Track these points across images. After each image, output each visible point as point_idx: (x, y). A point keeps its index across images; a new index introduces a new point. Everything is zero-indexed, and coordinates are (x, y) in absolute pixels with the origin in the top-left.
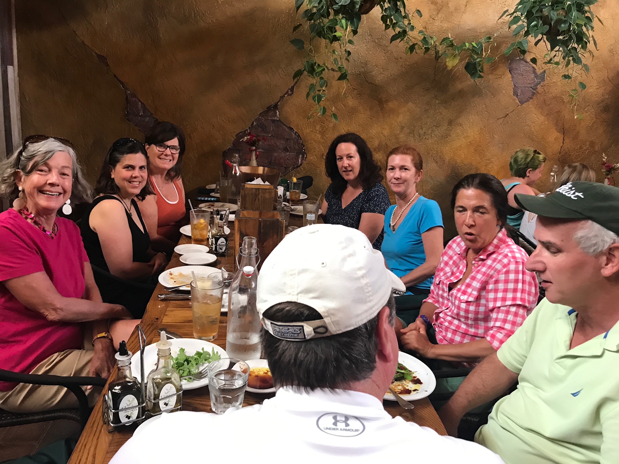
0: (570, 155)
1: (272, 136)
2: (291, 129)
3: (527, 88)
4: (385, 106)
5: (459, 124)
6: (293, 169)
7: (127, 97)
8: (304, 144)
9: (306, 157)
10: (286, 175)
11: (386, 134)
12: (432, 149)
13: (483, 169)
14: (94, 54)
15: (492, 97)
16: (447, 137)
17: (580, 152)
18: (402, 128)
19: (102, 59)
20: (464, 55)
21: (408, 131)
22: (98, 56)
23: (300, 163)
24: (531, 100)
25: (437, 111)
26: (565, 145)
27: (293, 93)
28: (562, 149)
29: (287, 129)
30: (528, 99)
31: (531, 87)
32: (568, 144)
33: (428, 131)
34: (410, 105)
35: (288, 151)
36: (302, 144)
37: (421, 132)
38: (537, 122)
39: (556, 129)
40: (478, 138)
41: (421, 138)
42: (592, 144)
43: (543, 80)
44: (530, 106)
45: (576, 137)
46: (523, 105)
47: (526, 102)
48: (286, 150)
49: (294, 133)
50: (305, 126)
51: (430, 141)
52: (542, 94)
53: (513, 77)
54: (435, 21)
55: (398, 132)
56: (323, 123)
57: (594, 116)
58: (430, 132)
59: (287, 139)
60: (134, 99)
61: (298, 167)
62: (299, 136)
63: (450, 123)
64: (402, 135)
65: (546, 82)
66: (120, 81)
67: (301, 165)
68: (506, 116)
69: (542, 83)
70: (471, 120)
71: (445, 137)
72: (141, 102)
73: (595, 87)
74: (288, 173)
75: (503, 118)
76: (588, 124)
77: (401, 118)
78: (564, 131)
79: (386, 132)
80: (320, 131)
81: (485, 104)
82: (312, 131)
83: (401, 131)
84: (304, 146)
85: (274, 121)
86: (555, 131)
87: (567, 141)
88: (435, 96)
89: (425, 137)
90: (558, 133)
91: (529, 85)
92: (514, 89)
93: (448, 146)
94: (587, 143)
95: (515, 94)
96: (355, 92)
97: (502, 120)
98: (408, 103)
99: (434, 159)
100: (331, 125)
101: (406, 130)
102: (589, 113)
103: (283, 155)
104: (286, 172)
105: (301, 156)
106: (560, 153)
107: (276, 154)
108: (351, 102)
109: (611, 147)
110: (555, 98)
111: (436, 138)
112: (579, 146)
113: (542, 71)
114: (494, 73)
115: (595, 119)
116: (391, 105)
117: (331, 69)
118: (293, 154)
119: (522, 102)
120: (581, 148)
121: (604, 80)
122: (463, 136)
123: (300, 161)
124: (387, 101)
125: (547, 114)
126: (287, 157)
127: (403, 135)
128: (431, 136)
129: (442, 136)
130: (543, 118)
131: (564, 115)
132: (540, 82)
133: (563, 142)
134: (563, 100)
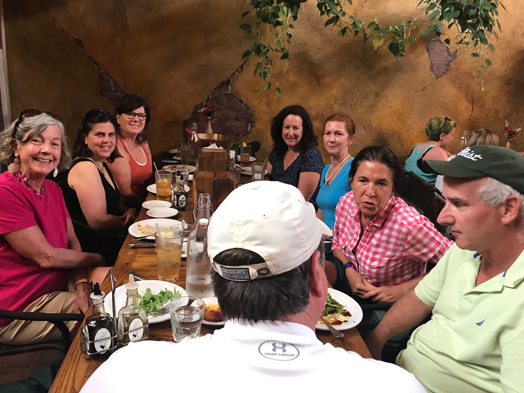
0: (477, 122)
1: (225, 107)
2: (242, 101)
3: (442, 65)
4: (321, 81)
5: (384, 96)
6: (244, 135)
7: (100, 75)
8: (253, 114)
9: (254, 126)
10: (238, 140)
11: (322, 105)
12: (361, 118)
13: (405, 134)
14: (72, 38)
15: (412, 73)
16: (374, 107)
17: (486, 119)
18: (336, 99)
19: (79, 42)
20: (388, 37)
21: (341, 102)
22: (75, 40)
23: (249, 130)
24: (445, 75)
25: (366, 85)
26: (473, 113)
27: (242, 71)
28: (471, 117)
29: (238, 102)
30: (442, 74)
31: (445, 64)
32: (476, 112)
33: (358, 102)
34: (343, 80)
35: (239, 120)
36: (251, 114)
37: (352, 103)
38: (450, 94)
39: (466, 100)
40: (400, 108)
41: (352, 108)
42: (497, 112)
43: (455, 57)
44: (444, 80)
45: (483, 106)
46: (439, 80)
47: (441, 77)
48: (237, 119)
49: (244, 105)
50: (253, 99)
51: (360, 111)
52: (454, 70)
53: (429, 55)
54: (364, 8)
55: (333, 103)
56: (269, 96)
57: (498, 88)
58: (359, 103)
59: (239, 110)
60: (106, 77)
61: (248, 133)
62: (248, 107)
63: (377, 95)
64: (335, 106)
65: (457, 60)
66: (95, 62)
67: (250, 132)
68: (424, 89)
69: (455, 60)
70: (395, 93)
71: (372, 107)
72: (112, 79)
73: (499, 64)
74: (239, 139)
75: (422, 91)
76: (493, 95)
77: (335, 91)
78: (472, 102)
79: (322, 103)
80: (266, 103)
81: (406, 79)
82: (259, 103)
83: (335, 103)
84: (253, 116)
85: (226, 95)
86: (465, 101)
87: (475, 109)
88: (364, 72)
89: (355, 108)
90: (468, 104)
91: (443, 63)
92: (430, 66)
93: (375, 115)
94: (492, 111)
95: (432, 70)
96: (296, 69)
97: (420, 92)
98: (340, 78)
99: (363, 126)
100: (275, 98)
101: (339, 102)
102: (494, 86)
103: (234, 123)
104: (238, 139)
105: (250, 124)
106: (470, 120)
107: (228, 123)
108: (292, 78)
109: (512, 114)
110: (466, 73)
111: (364, 109)
112: (485, 115)
113: (454, 50)
114: (414, 52)
115: (499, 91)
116: (326, 80)
117: (275, 49)
118: (243, 123)
119: (437, 77)
120: (487, 116)
121: (506, 57)
122: (388, 106)
123: (249, 128)
124: (323, 77)
125: (459, 87)
126: (238, 125)
127: (337, 106)
128: (360, 107)
129: (370, 106)
130: (455, 90)
131: (473, 88)
132: (453, 59)
133: (472, 111)
134: (472, 75)
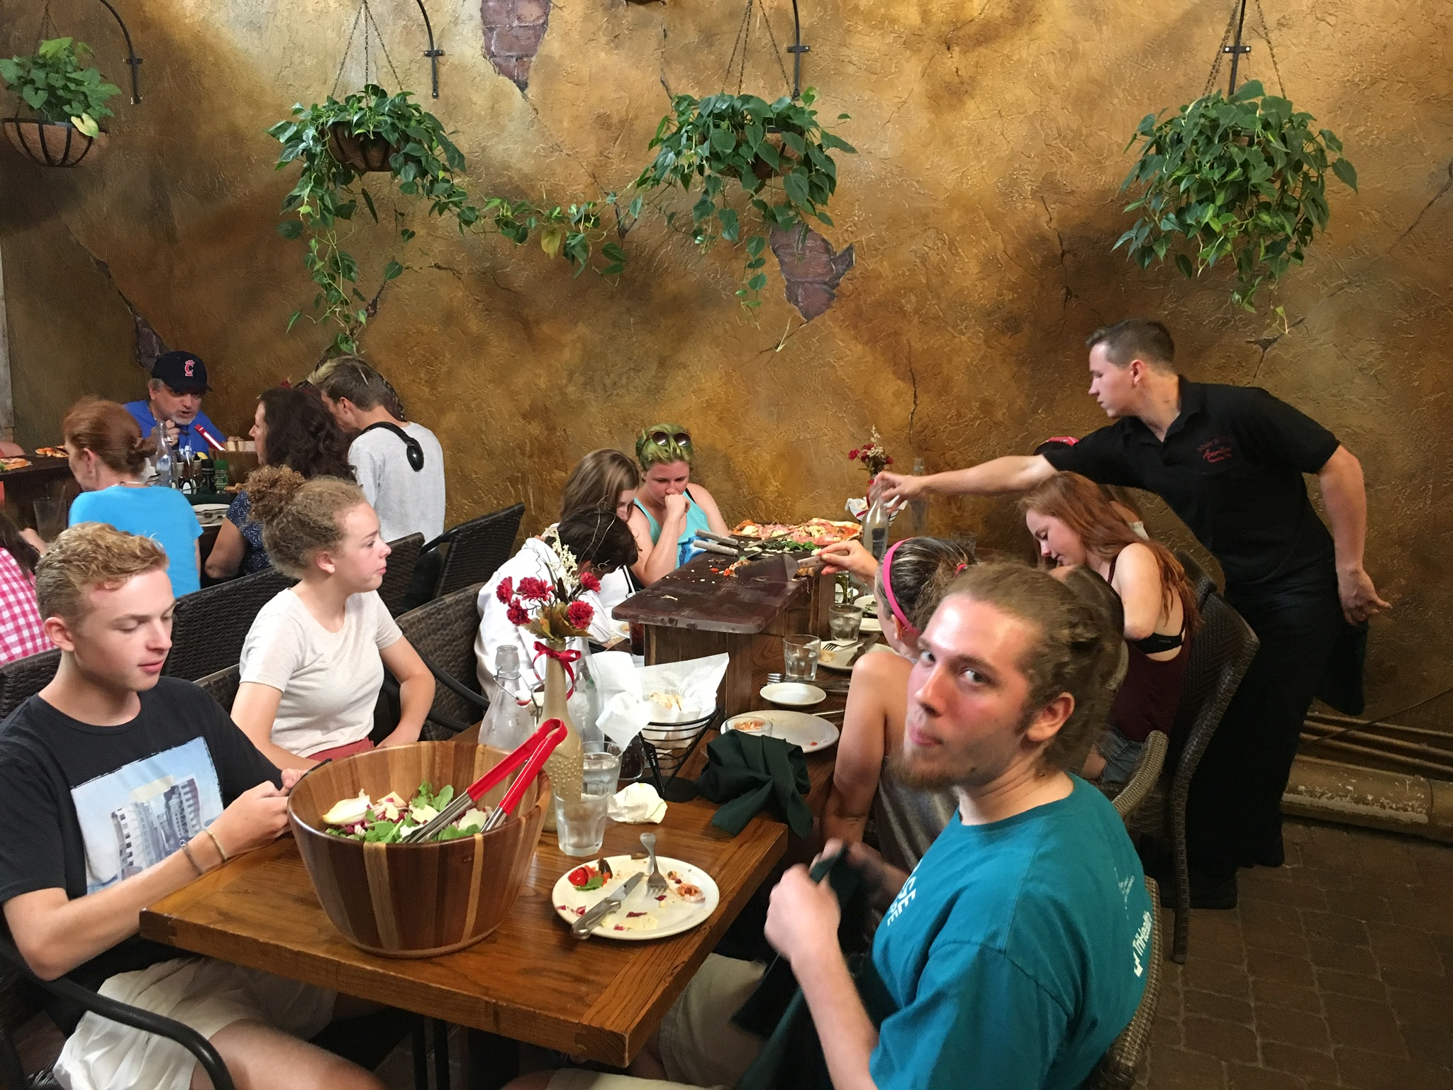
0: (935, 432)
3: (816, 286)
4: (535, 331)
5: (680, 364)
7: (137, 328)
11: (543, 385)
12: (632, 416)
13: (740, 459)
16: (659, 392)
18: (572, 373)
19: (102, 265)
21: (583, 379)
24: (829, 311)
25: (634, 339)
26: (919, 408)
27: (375, 312)
28: (915, 419)
30: (820, 308)
31: (825, 283)
32: (927, 405)
33: (620, 379)
34: (582, 329)
37: (608, 382)
38: (848, 358)
39: (894, 373)
40: (723, 393)
42: (987, 406)
43: (850, 264)
44: (828, 321)
45: (944, 391)
46: (812, 322)
47: (817, 314)
50: (401, 372)
51: (627, 399)
52: (852, 296)
53: (781, 262)
54: (610, 160)
55: (565, 382)
57: (981, 342)
58: (624, 381)
63: (663, 362)
64: (571, 389)
65: (856, 271)
66: (126, 301)
68: (778, 345)
69: (850, 272)
70: (705, 357)
71: (655, 391)
72: (156, 334)
73: (977, 276)
75: (773, 351)
76: (969, 360)
77: (566, 354)
78: (913, 377)
79: (542, 383)
80: (426, 381)
81: (729, 322)
82: (413, 381)
83: (570, 379)
86: (891, 376)
87: (924, 399)
88: (628, 310)
89: (615, 392)
90: (899, 382)
91: (819, 279)
92: (787, 287)
93: (665, 408)
94: (974, 403)
95: (792, 298)
96: (480, 306)
97: (770, 353)
98: (576, 324)
100: (445, 369)
101: (579, 378)
102: (969, 335)
106: (911, 425)
108: (474, 326)
109: (1035, 412)
110: (883, 303)
111: (637, 394)
112: (954, 412)
113: (845, 246)
115: (984, 348)
116: (546, 329)
119: (809, 316)
120: (959, 415)
121: (995, 258)
122: (692, 389)
124: (537, 322)
125: (870, 340)
127: (573, 388)
128: (628, 390)
129: (649, 389)
130: (860, 347)
131: (909, 342)
132: (845, 270)
133: (915, 402)
134: (901, 308)
